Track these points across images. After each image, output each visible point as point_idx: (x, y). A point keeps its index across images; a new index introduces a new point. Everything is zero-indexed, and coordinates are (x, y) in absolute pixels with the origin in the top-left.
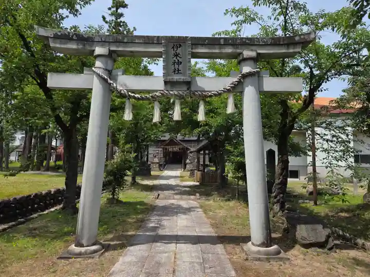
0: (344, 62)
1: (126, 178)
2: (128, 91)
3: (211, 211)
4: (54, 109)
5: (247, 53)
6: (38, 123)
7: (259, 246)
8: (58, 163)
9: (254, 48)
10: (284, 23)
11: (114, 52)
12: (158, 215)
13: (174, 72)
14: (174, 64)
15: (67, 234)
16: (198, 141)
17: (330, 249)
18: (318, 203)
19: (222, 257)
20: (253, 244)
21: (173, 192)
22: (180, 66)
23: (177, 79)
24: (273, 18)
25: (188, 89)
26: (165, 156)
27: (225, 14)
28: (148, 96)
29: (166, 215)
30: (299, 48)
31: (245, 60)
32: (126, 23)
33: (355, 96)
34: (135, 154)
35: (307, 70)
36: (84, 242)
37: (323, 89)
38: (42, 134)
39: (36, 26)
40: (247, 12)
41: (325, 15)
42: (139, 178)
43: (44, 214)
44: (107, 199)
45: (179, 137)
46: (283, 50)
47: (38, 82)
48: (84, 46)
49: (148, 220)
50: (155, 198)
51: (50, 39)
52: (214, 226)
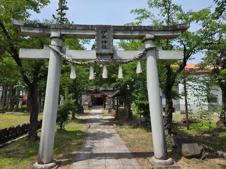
0: (204, 42)
1: (69, 115)
2: (73, 60)
3: (124, 135)
4: (22, 72)
5: (148, 36)
6: (11, 82)
7: (160, 159)
8: (23, 106)
9: (152, 32)
10: (167, 18)
11: (64, 35)
12: (91, 139)
13: (103, 47)
14: (102, 42)
15: (32, 155)
16: (114, 91)
17: (203, 159)
18: (189, 128)
19: (136, 167)
20: (156, 158)
21: (99, 123)
22: (106, 43)
23: (104, 52)
24: (161, 15)
25: (111, 58)
26: (92, 101)
27: (131, 13)
28: (86, 63)
29: (96, 139)
30: (180, 33)
31: (147, 40)
32: (67, 19)
33: (210, 62)
34: (75, 100)
35: (182, 47)
36: (44, 161)
37: (192, 58)
38: (13, 88)
39: (12, 19)
40: (144, 12)
41: (193, 13)
42: (77, 115)
43: (16, 141)
44: (57, 130)
45: (101, 89)
46: (170, 34)
47: (12, 55)
48: (44, 31)
49: (85, 143)
50: (88, 128)
51: (21, 27)
52: (128, 145)
